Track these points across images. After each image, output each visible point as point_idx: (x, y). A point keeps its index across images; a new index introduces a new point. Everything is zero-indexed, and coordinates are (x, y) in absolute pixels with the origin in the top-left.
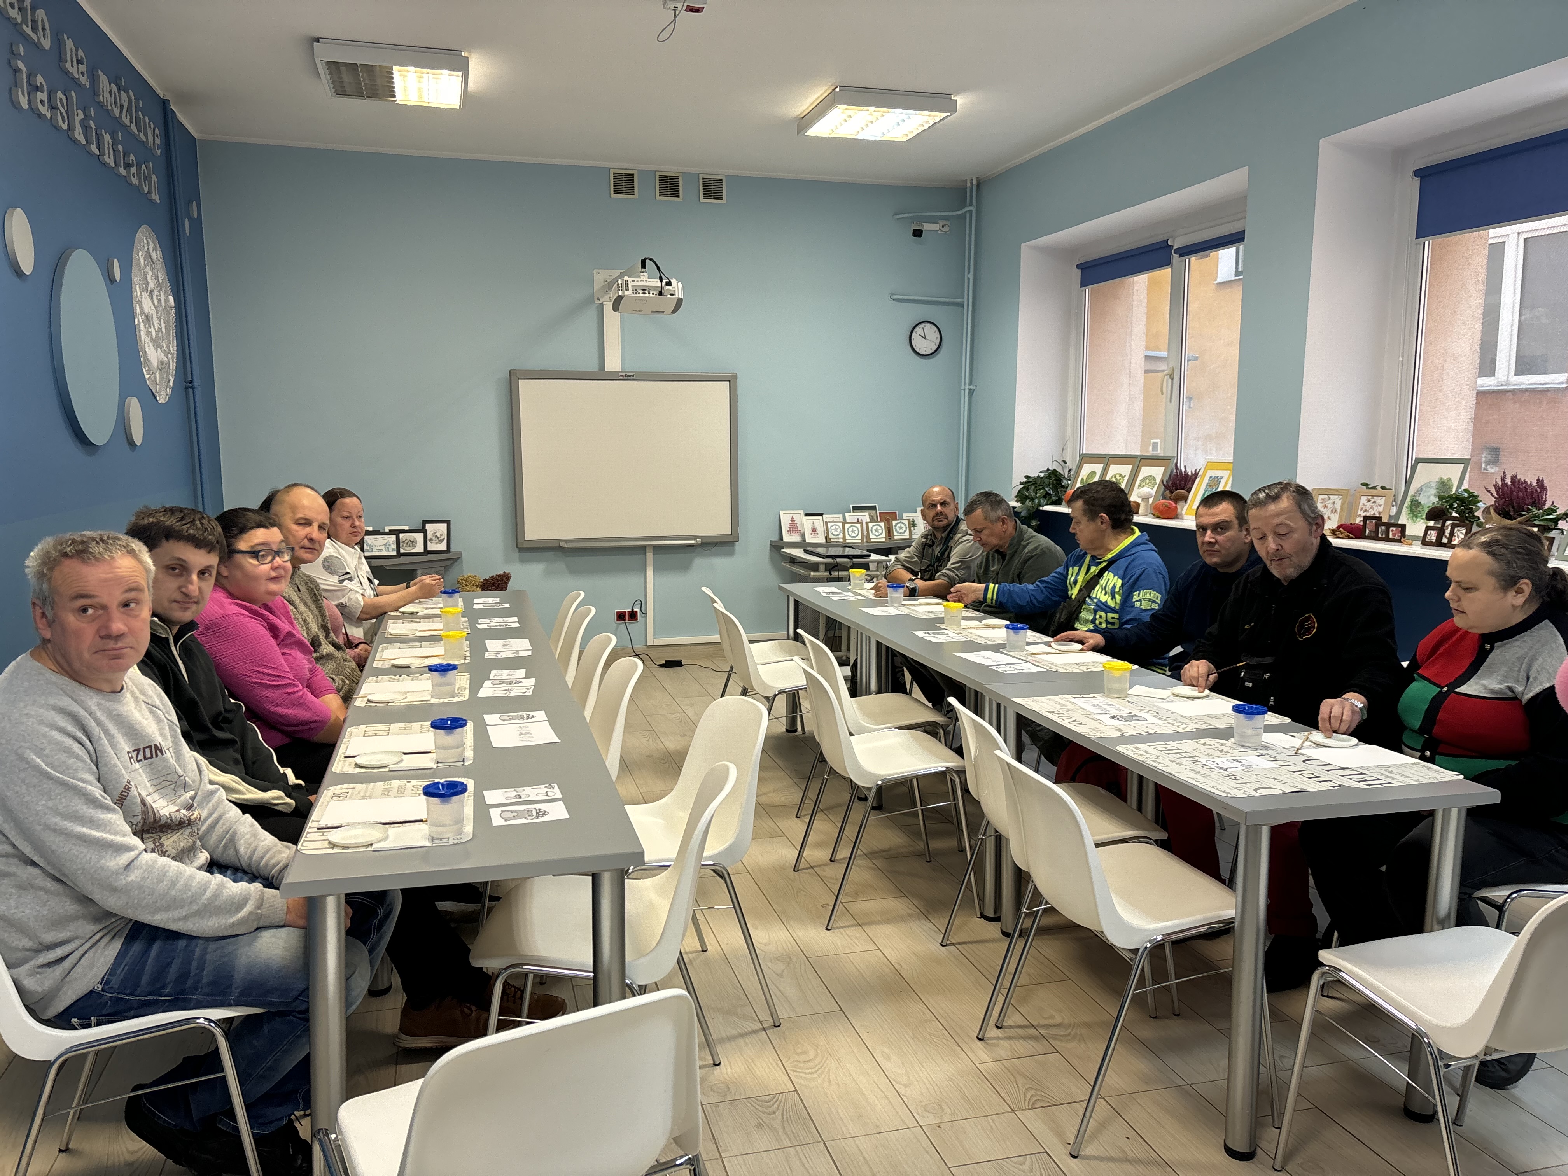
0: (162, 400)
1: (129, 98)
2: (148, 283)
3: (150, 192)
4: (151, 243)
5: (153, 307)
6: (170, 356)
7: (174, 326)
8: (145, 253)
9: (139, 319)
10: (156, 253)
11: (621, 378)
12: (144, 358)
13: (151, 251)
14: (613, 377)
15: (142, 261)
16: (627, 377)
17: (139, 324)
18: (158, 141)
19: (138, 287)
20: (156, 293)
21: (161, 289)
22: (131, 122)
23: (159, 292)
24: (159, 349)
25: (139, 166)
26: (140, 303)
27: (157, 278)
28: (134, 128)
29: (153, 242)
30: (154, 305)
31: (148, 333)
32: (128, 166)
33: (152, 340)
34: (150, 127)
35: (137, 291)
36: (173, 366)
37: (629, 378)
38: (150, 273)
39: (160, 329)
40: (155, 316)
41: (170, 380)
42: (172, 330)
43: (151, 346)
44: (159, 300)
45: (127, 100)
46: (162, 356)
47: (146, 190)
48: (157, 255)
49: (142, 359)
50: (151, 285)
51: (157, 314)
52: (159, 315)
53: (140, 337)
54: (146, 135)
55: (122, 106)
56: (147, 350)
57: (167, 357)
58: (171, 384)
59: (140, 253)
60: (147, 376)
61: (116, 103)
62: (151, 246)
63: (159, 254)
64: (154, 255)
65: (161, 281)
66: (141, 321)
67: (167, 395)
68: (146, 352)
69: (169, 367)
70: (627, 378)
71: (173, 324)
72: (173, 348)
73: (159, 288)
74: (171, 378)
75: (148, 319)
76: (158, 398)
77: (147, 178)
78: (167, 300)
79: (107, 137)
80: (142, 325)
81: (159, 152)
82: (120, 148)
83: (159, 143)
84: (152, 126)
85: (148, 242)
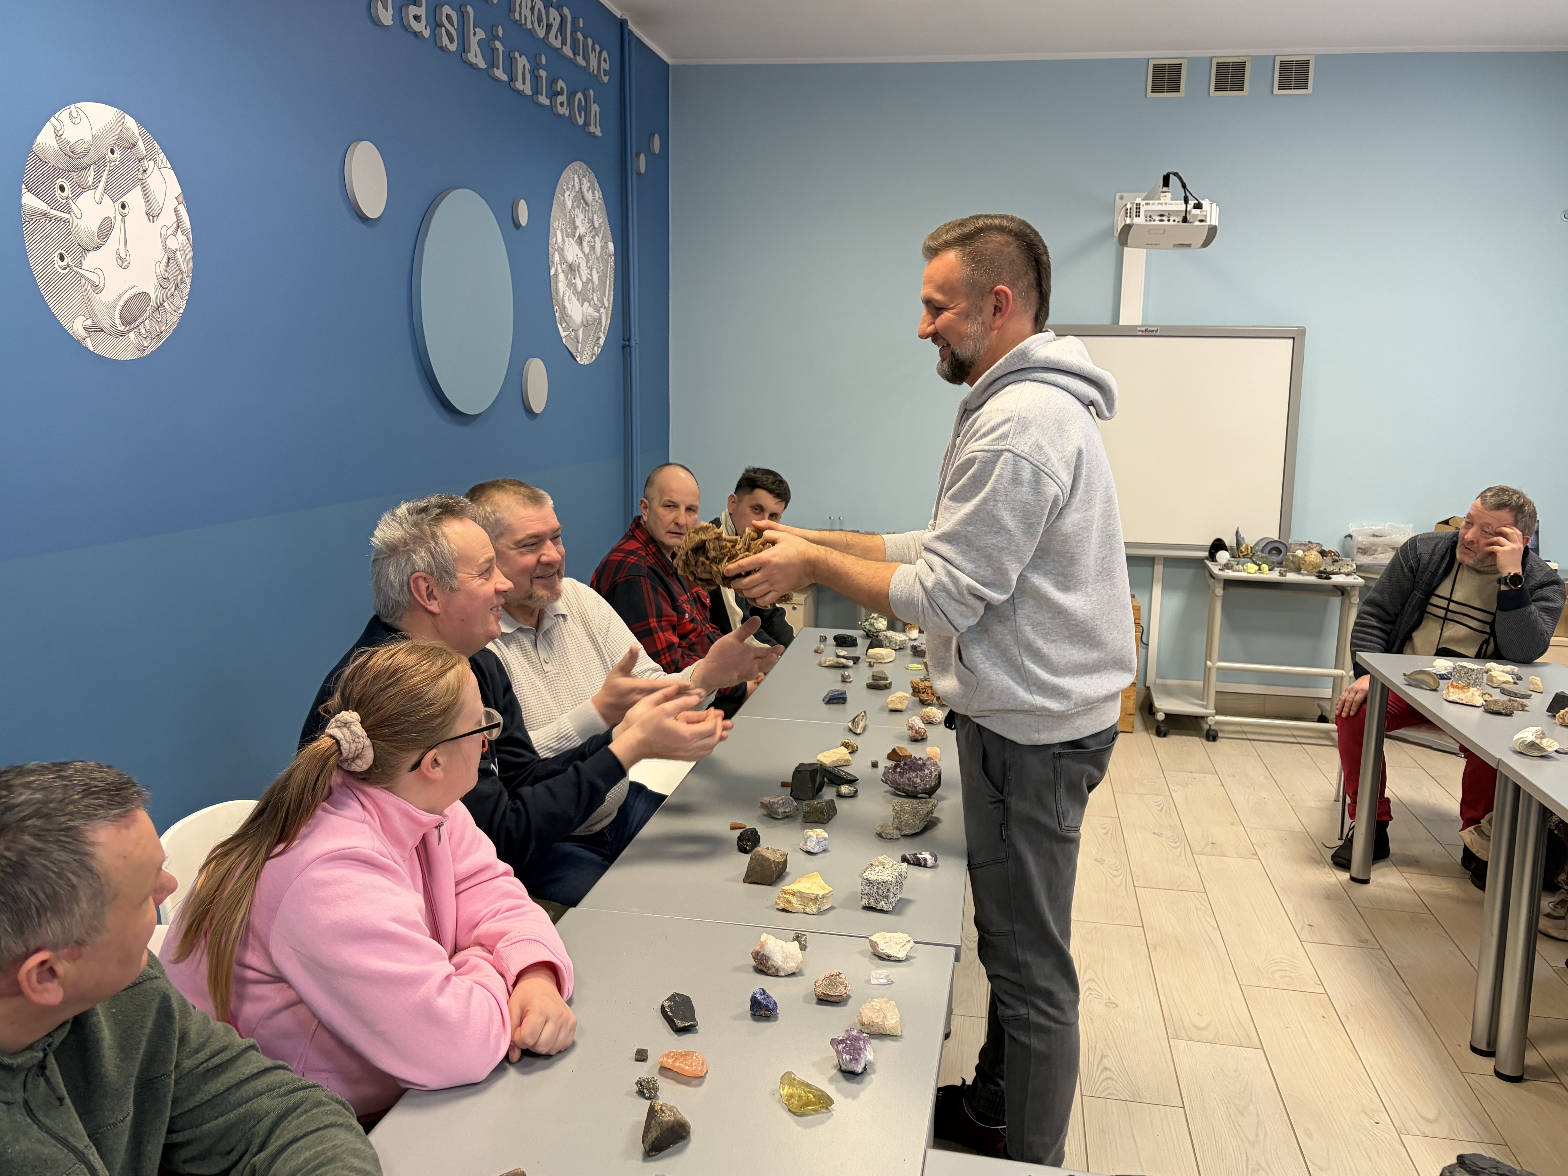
0: (584, 359)
1: (563, 18)
2: (576, 228)
3: (587, 124)
4: (585, 181)
5: (581, 254)
6: (602, 310)
7: (612, 276)
8: (574, 194)
9: (557, 269)
10: (593, 193)
11: (1140, 333)
12: (561, 312)
13: (585, 190)
14: (1131, 332)
15: (569, 204)
16: (1147, 332)
17: (556, 274)
18: (605, 66)
19: (559, 233)
20: (587, 238)
21: (597, 234)
22: (564, 43)
23: (593, 237)
24: (586, 304)
25: (571, 95)
26: (561, 251)
27: (591, 222)
28: (568, 51)
29: (589, 181)
30: (583, 252)
31: (571, 285)
32: (554, 94)
33: (576, 292)
34: (593, 49)
35: (558, 237)
36: (605, 321)
37: (1151, 334)
38: (581, 216)
39: (589, 280)
40: (583, 266)
41: (599, 338)
42: (609, 282)
43: (574, 298)
44: (593, 248)
45: (558, 19)
46: (591, 310)
47: (581, 121)
48: (594, 196)
49: (557, 314)
50: (581, 230)
51: (587, 262)
52: (589, 265)
53: (557, 289)
54: (586, 58)
55: (549, 27)
56: (567, 303)
57: (598, 311)
58: (602, 342)
59: (567, 193)
60: (563, 334)
61: (540, 21)
62: (586, 185)
63: (598, 194)
64: (589, 196)
65: (597, 225)
66: (560, 270)
67: (593, 354)
68: (564, 307)
69: (600, 323)
70: (1147, 334)
71: (610, 273)
72: (608, 301)
73: (593, 233)
74: (601, 335)
75: (572, 269)
76: (578, 359)
77: (586, 109)
78: (604, 247)
79: (522, 62)
80: (561, 277)
81: (606, 79)
82: (543, 73)
83: (607, 68)
84: (597, 48)
85: (580, 180)
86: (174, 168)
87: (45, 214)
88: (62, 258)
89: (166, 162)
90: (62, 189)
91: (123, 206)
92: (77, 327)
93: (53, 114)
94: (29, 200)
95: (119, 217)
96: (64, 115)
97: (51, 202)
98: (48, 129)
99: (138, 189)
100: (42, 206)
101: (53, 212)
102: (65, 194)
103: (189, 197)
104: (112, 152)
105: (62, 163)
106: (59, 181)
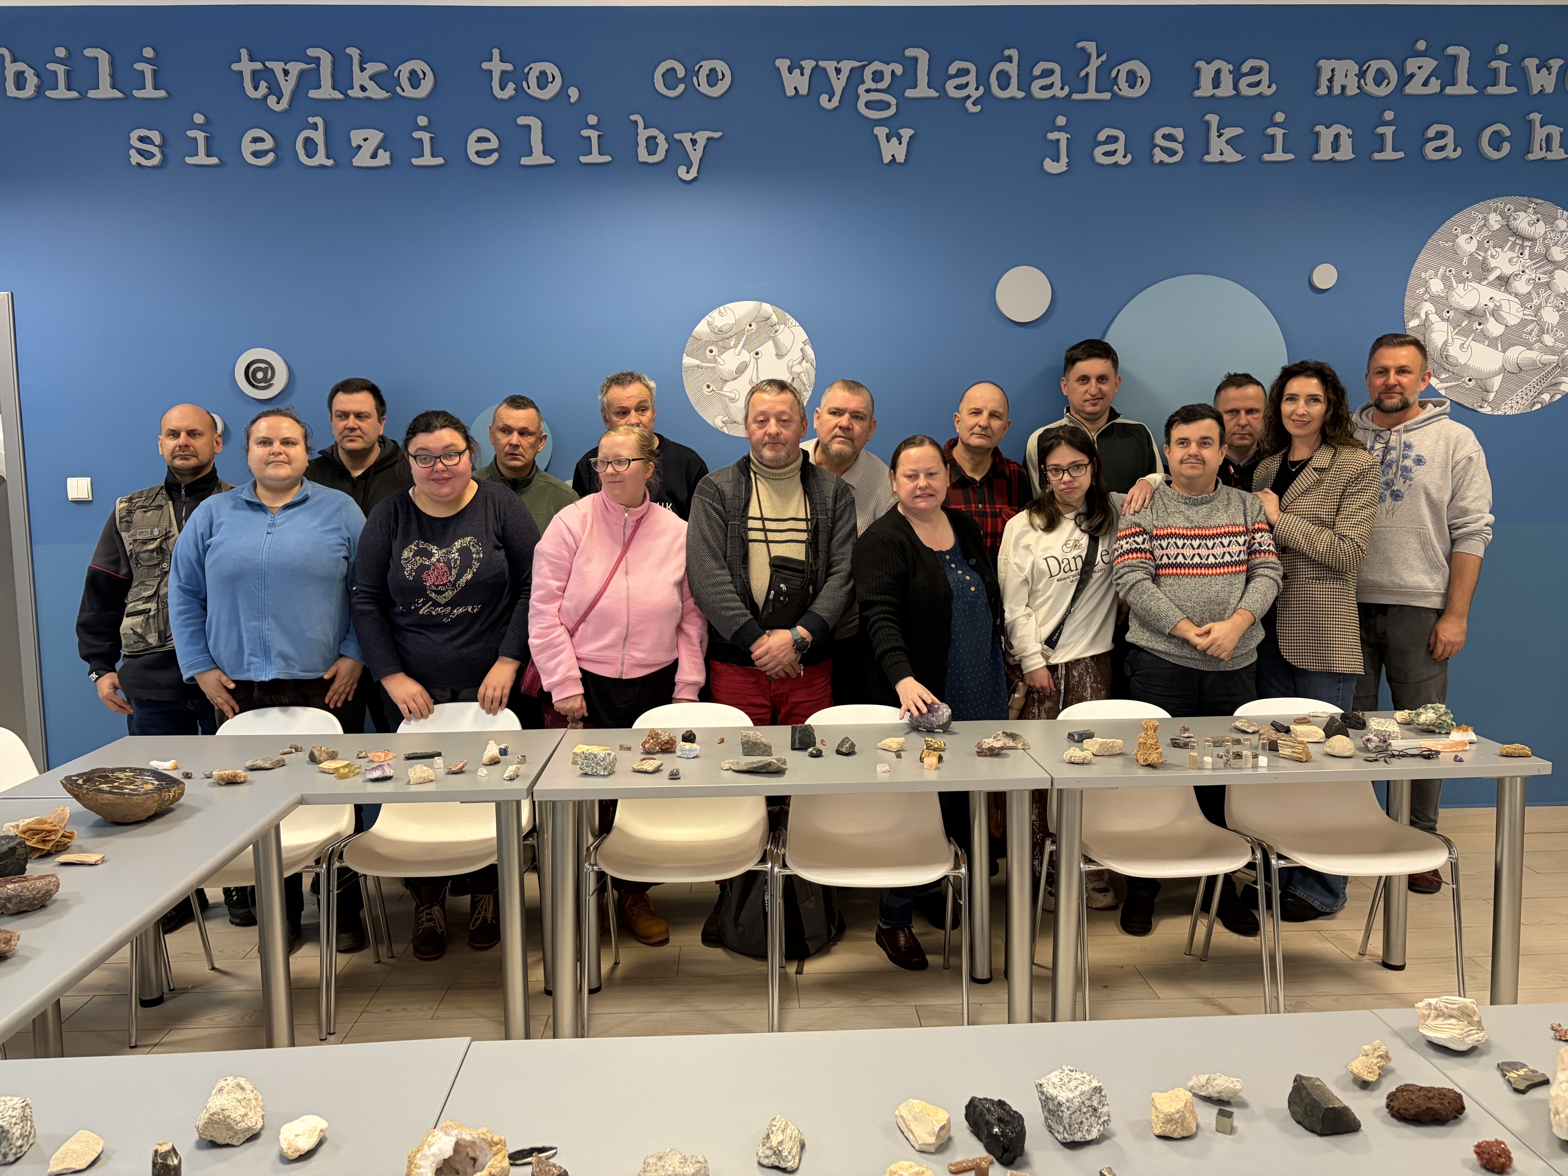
4: (1522, 215)
13: (1521, 225)
29: (1536, 213)
34: (1543, 67)
62: (1526, 219)
86: (801, 325)
87: (698, 366)
88: (708, 387)
89: (794, 322)
90: (711, 351)
91: (757, 354)
92: (717, 422)
93: (707, 314)
94: (687, 360)
95: (753, 360)
96: (715, 313)
97: (704, 359)
98: (704, 322)
99: (771, 342)
100: (697, 362)
101: (704, 364)
102: (714, 353)
103: (814, 340)
104: (750, 325)
105: (713, 337)
106: (710, 348)
